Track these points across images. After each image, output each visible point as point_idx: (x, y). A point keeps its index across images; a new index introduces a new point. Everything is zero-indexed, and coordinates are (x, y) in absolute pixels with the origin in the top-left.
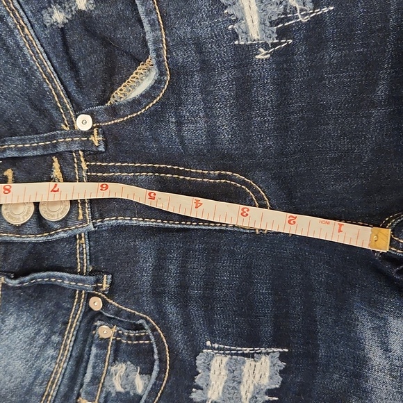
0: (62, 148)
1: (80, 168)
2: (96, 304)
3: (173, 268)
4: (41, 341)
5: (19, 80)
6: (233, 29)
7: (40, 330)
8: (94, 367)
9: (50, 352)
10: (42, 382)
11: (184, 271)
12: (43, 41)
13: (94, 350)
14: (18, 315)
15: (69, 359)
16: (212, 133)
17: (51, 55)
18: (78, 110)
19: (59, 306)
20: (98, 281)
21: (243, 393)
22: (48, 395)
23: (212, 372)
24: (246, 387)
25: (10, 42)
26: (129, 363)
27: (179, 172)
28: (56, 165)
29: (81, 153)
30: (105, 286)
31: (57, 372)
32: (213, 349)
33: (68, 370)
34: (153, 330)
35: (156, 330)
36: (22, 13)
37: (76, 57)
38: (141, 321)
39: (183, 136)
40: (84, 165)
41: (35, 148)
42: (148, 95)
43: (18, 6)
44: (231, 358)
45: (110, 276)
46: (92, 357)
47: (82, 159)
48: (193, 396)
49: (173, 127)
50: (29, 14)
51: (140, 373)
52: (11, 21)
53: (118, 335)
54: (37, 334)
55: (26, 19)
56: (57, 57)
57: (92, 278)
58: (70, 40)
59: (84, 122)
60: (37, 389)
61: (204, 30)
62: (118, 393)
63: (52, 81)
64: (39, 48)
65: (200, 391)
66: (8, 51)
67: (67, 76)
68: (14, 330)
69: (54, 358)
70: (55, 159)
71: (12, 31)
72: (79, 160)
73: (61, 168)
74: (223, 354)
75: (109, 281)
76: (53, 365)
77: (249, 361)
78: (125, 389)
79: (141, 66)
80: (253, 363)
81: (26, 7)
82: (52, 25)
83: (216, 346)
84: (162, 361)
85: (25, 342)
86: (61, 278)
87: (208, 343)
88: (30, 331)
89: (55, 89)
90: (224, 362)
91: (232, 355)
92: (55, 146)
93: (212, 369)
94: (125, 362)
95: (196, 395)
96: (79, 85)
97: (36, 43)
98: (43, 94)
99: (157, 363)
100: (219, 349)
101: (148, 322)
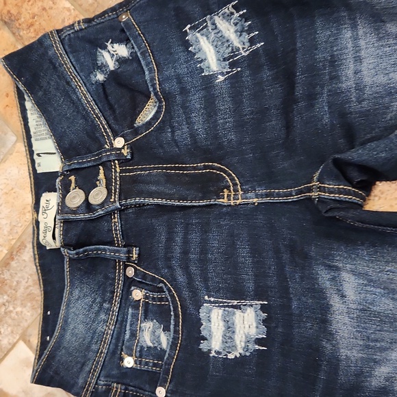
0: (104, 159)
1: (116, 171)
2: (130, 272)
3: (178, 239)
4: (96, 309)
5: (81, 121)
6: (200, 67)
7: (95, 299)
8: (131, 325)
9: (103, 316)
10: (97, 341)
11: (186, 241)
12: (92, 93)
13: (130, 310)
14: (81, 288)
15: (116, 323)
16: (193, 135)
17: (97, 101)
18: (116, 135)
19: (106, 277)
20: (129, 252)
21: (238, 342)
22: (101, 353)
23: (213, 324)
24: (240, 336)
25: (74, 97)
26: (155, 321)
27: (179, 169)
28: (102, 171)
29: (116, 162)
30: (135, 256)
31: (107, 333)
32: (210, 302)
33: (115, 332)
34: (170, 291)
35: (171, 291)
36: (79, 78)
37: (113, 102)
38: (161, 285)
39: (176, 140)
40: (118, 170)
41: (89, 162)
42: (155, 118)
43: (76, 74)
44: (224, 310)
45: (138, 249)
46: (129, 317)
47: (117, 166)
48: (202, 346)
49: (169, 135)
50: (83, 77)
51: (164, 330)
52: (74, 84)
53: (146, 297)
54: (93, 302)
55: (81, 81)
56: (101, 102)
57: (125, 249)
58: (108, 92)
59: (119, 142)
60: (94, 347)
61: (183, 70)
62: (149, 348)
63: (99, 119)
64: (90, 99)
65: (205, 341)
66: (74, 103)
67: (108, 113)
68: (78, 300)
69: (105, 321)
70: (101, 167)
71: (74, 90)
72: (115, 166)
73: (104, 173)
74: (218, 306)
75: (137, 252)
76: (105, 327)
77: (238, 312)
78: (154, 344)
79: (150, 101)
80: (242, 314)
81: (81, 74)
82: (96, 82)
83: (212, 299)
84: (177, 316)
85: (85, 309)
86: (105, 250)
87: (206, 298)
88: (88, 300)
89: (101, 123)
90: (220, 314)
91: (225, 307)
92: (100, 158)
93: (212, 320)
94: (152, 320)
95: (204, 346)
96: (115, 119)
97: (88, 96)
98: (95, 127)
99: (173, 317)
100: (214, 302)
101: (166, 285)
